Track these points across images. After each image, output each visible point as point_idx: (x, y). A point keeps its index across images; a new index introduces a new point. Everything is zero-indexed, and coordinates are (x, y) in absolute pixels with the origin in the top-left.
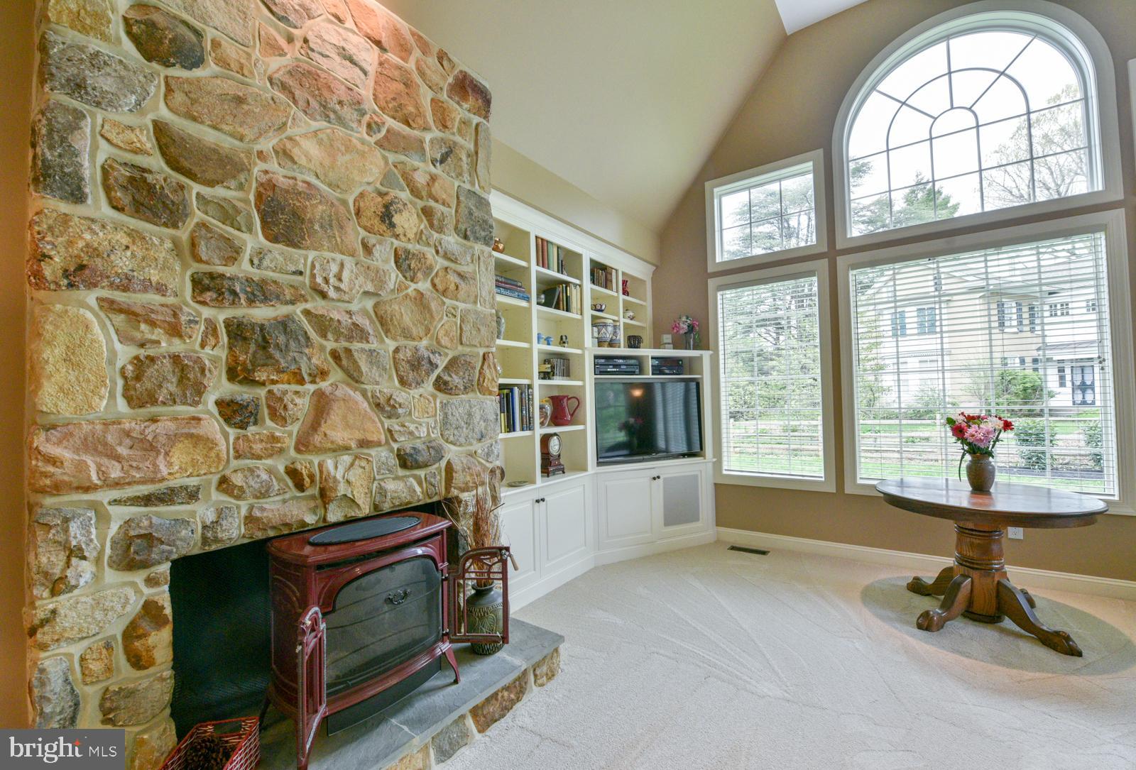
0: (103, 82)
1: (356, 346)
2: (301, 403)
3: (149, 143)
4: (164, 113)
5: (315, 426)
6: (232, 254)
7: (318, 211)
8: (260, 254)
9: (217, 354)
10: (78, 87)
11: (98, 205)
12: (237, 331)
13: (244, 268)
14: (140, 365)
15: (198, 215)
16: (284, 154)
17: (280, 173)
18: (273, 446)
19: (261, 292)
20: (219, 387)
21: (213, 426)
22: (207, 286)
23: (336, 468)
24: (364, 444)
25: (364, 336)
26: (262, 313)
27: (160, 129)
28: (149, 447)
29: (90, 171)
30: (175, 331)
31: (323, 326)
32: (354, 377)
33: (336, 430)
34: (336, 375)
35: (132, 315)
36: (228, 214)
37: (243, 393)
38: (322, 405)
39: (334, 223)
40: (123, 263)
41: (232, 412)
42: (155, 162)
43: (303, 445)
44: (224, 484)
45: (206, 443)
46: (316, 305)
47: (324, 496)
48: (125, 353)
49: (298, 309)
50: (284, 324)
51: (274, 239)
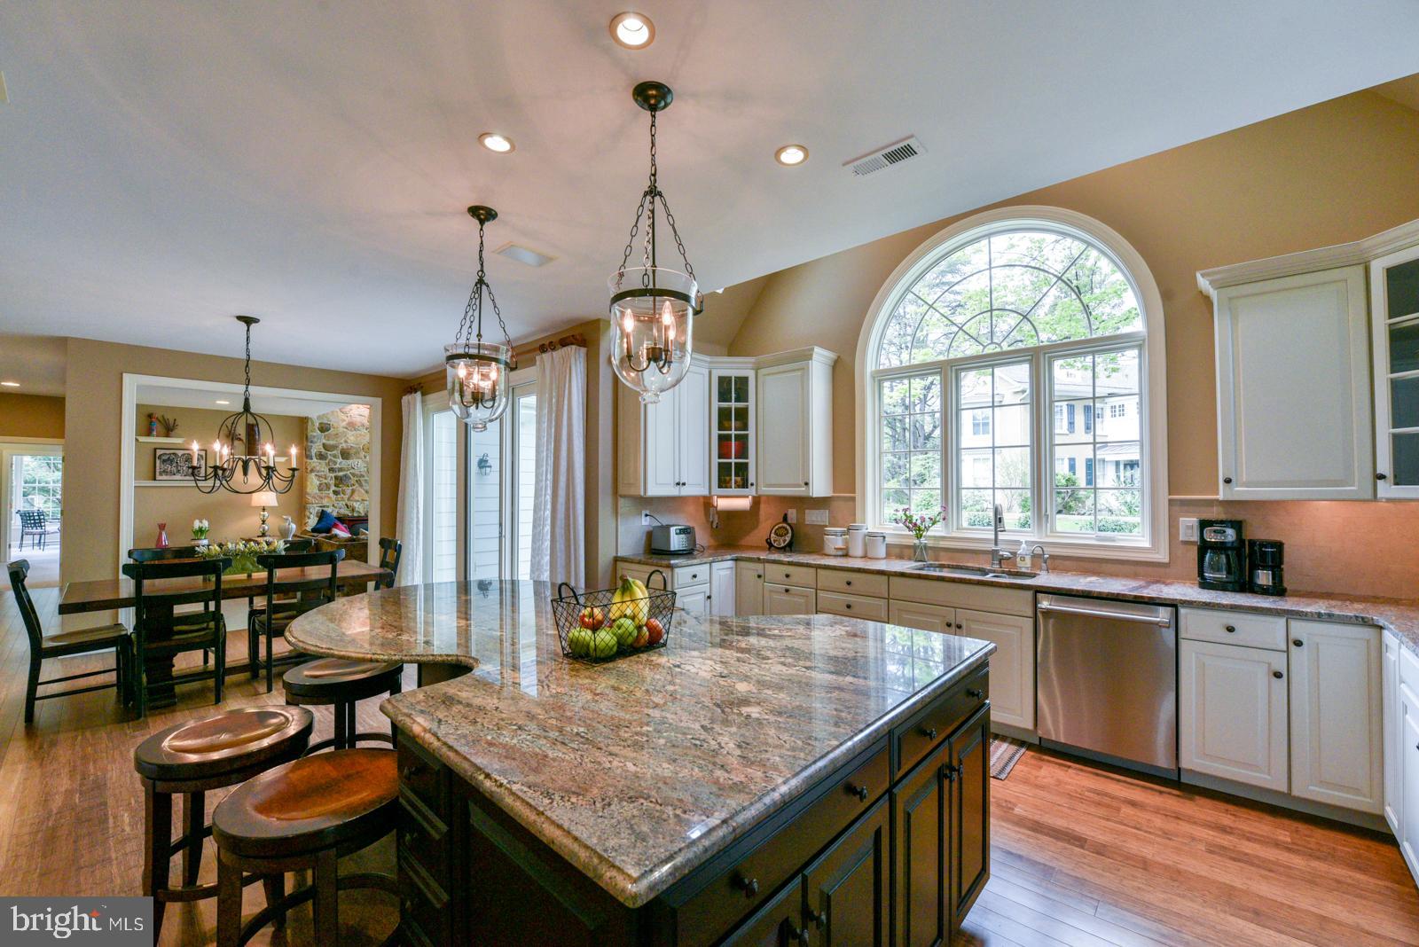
0: (315, 440)
1: (362, 479)
2: (349, 491)
3: (321, 447)
4: (324, 441)
5: (351, 496)
6: (335, 463)
7: (352, 451)
8: (341, 463)
9: (333, 482)
10: (312, 442)
11: (315, 460)
12: (336, 478)
13: (338, 466)
14: (320, 484)
15: (329, 457)
16: (346, 442)
17: (344, 445)
18: (343, 499)
19: (341, 470)
20: (333, 488)
21: (331, 495)
22: (331, 470)
23: (356, 505)
24: (363, 500)
25: (363, 476)
26: (341, 474)
27: (324, 444)
28: (321, 498)
29: (313, 455)
30: (326, 479)
31: (354, 475)
32: (361, 485)
33: (356, 497)
34: (357, 485)
35: (319, 476)
36: (335, 456)
37: (337, 489)
38: (353, 491)
39: (357, 453)
40: (318, 468)
41: (336, 493)
42: (323, 450)
43: (349, 499)
44: (333, 505)
45: (330, 498)
46: (352, 471)
47: (353, 510)
48: (318, 483)
49: (348, 472)
50: (345, 476)
51: (344, 459)
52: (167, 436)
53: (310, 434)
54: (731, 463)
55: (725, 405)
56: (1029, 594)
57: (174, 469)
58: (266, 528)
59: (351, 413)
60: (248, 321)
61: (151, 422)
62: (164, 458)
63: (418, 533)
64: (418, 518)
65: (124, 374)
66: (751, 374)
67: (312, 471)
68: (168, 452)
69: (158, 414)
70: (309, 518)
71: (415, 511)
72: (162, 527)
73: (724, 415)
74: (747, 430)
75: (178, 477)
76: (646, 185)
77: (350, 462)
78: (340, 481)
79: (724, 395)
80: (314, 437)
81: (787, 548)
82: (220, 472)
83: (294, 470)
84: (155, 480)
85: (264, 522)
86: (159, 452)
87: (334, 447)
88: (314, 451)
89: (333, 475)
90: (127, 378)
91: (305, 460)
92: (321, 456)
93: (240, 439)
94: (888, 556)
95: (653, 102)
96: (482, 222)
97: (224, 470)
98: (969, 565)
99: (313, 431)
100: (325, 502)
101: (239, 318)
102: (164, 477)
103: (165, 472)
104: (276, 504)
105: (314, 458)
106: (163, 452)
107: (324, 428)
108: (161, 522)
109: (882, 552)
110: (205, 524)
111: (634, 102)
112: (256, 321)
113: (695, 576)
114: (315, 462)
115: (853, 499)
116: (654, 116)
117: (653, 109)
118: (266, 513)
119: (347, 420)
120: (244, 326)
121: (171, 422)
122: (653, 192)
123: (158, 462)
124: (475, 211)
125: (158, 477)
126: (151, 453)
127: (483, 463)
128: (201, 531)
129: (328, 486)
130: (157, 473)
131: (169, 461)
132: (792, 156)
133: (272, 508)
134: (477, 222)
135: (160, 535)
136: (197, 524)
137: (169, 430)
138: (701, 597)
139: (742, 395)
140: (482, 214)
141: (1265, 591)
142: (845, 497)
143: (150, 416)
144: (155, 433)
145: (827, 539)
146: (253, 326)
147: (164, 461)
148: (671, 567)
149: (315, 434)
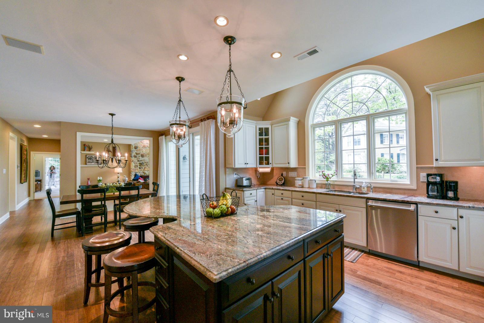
0: (133, 151)
4: (136, 152)
6: (139, 159)
7: (145, 155)
8: (141, 159)
9: (139, 165)
10: (132, 152)
12: (140, 163)
13: (140, 159)
14: (135, 165)
16: (142, 152)
17: (142, 153)
18: (142, 170)
19: (141, 161)
20: (139, 167)
21: (138, 169)
23: (146, 172)
25: (148, 163)
26: (141, 162)
27: (136, 153)
28: (135, 170)
29: (133, 156)
30: (137, 164)
31: (145, 162)
32: (147, 166)
33: (146, 169)
35: (135, 163)
36: (139, 156)
37: (140, 167)
38: (145, 168)
39: (146, 155)
40: (134, 160)
41: (140, 168)
42: (136, 155)
43: (144, 170)
44: (139, 172)
45: (138, 170)
46: (145, 161)
47: (145, 174)
49: (143, 162)
50: (142, 163)
51: (142, 157)
52: (90, 151)
53: (132, 149)
54: (263, 157)
55: (261, 137)
56: (365, 200)
57: (92, 161)
58: (119, 179)
59: (144, 143)
60: (112, 115)
61: (85, 147)
62: (89, 158)
63: (164, 180)
64: (164, 176)
65: (77, 132)
66: (270, 127)
67: (132, 161)
68: (90, 156)
69: (87, 144)
70: (132, 176)
71: (163, 174)
72: (89, 179)
73: (261, 141)
74: (269, 145)
75: (93, 164)
76: (228, 69)
77: (144, 158)
78: (141, 164)
79: (261, 134)
80: (133, 150)
81: (283, 185)
82: (105, 162)
83: (126, 161)
84: (86, 164)
85: (118, 177)
86: (87, 156)
87: (139, 154)
88: (133, 155)
89: (139, 162)
90: (78, 133)
91: (130, 158)
92: (135, 157)
93: (111, 152)
94: (317, 187)
95: (230, 42)
96: (180, 82)
97: (106, 161)
98: (345, 190)
99: (133, 148)
100: (137, 171)
101: (110, 114)
102: (89, 164)
103: (89, 162)
104: (122, 172)
105: (133, 157)
106: (89, 156)
107: (136, 148)
108: (88, 178)
109: (315, 186)
110: (101, 178)
111: (224, 43)
112: (115, 115)
113: (251, 194)
114: (133, 158)
115: (305, 168)
116: (230, 47)
117: (230, 44)
118: (119, 175)
119: (143, 145)
120: (111, 116)
121: (91, 147)
122: (230, 71)
123: (87, 159)
124: (178, 78)
125: (87, 164)
126: (85, 156)
127: (184, 158)
128: (100, 180)
129: (137, 166)
130: (87, 163)
131: (90, 159)
132: (277, 55)
133: (121, 173)
134: (178, 82)
135: (88, 182)
136: (99, 178)
137: (90, 149)
138: (253, 201)
139: (267, 134)
140: (180, 79)
141: (451, 199)
142: (302, 167)
143: (85, 145)
144: (86, 150)
145: (296, 182)
146: (114, 116)
147: (89, 159)
148: (243, 191)
149: (133, 149)
